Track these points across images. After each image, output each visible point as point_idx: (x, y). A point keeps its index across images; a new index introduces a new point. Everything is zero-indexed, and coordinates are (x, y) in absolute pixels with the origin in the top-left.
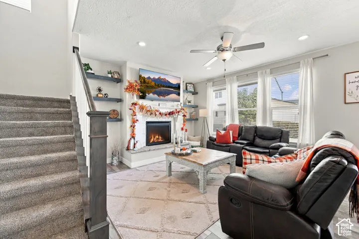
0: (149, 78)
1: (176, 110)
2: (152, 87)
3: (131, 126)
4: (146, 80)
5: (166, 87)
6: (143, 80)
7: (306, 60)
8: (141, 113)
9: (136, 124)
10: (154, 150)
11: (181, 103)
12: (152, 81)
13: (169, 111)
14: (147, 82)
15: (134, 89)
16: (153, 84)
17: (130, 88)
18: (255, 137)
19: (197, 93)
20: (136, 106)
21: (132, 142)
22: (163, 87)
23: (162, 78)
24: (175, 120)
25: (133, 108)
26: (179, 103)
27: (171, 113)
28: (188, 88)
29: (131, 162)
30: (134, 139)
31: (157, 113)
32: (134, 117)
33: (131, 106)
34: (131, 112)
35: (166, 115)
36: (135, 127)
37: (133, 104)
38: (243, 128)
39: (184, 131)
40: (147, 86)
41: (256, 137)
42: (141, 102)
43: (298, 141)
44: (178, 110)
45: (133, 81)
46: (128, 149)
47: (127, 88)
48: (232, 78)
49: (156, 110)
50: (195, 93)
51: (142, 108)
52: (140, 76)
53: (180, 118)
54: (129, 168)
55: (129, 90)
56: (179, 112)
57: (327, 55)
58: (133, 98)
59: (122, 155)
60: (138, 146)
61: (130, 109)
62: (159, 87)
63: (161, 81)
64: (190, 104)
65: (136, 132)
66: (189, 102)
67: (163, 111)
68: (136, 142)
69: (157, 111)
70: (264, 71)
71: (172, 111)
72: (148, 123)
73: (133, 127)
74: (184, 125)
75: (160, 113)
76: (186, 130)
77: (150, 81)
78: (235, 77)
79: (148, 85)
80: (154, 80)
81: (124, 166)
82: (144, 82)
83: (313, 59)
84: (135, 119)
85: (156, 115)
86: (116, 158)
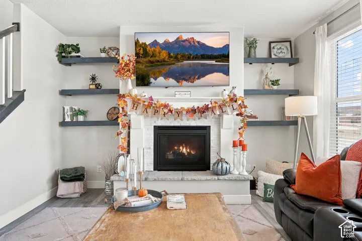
0: (155, 43)
2: (163, 63)
3: (118, 134)
4: (148, 48)
5: (196, 58)
6: (142, 51)
12: (163, 48)
14: (151, 53)
16: (164, 55)
22: (189, 59)
40: (152, 62)
50: (293, 61)
52: (137, 43)
62: (178, 61)
63: (184, 47)
72: (157, 129)
77: (157, 50)
79: (152, 59)
80: (167, 45)
82: (146, 54)
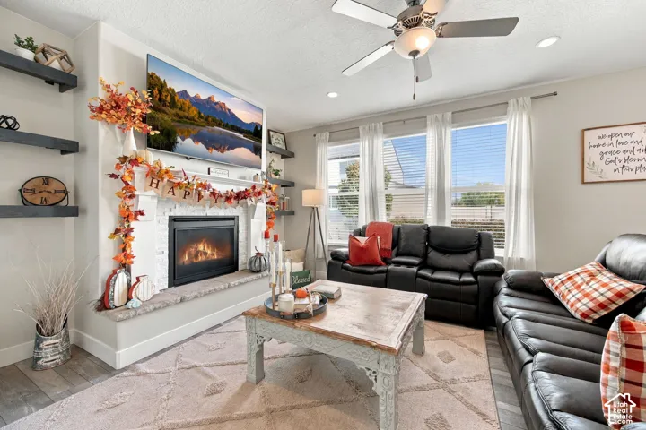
0: (184, 94)
1: (254, 187)
2: (191, 121)
3: (117, 231)
4: (177, 98)
5: (226, 126)
6: (169, 99)
7: (520, 100)
8: (152, 192)
9: (133, 224)
10: (196, 297)
11: (263, 173)
12: (193, 104)
13: (236, 191)
14: (179, 105)
15: (129, 115)
16: (193, 112)
17: (114, 108)
18: (427, 247)
19: (292, 155)
20: (135, 168)
21: (121, 280)
22: (219, 125)
23: (216, 100)
24: (250, 213)
25: (122, 172)
26: (259, 172)
27: (240, 196)
28: (273, 140)
29: (116, 347)
30: (128, 271)
31: (206, 193)
32: (129, 202)
33: (118, 167)
34: (118, 185)
35: (228, 199)
36: (132, 234)
37: (124, 159)
38: (402, 231)
39: (272, 237)
40: (180, 117)
41: (430, 249)
42: (153, 157)
43: (507, 253)
44: (258, 189)
45: (123, 90)
46: (104, 305)
47: (101, 109)
48: (372, 125)
49: (201, 185)
50: (286, 155)
51: (155, 175)
53: (261, 208)
54: (107, 370)
55: (111, 117)
56: (259, 193)
57: (555, 94)
58: (123, 142)
59: (81, 324)
60: (142, 292)
61: (113, 176)
62: (209, 124)
63: (215, 110)
64: (278, 177)
65: (135, 247)
66: (276, 173)
67: (221, 188)
68: (134, 281)
69: (205, 187)
70: (439, 116)
71: (243, 189)
72: (173, 220)
73: (123, 234)
74: (269, 225)
75: (213, 194)
76: (276, 239)
77: (187, 103)
78: (380, 125)
79: (181, 113)
80: (196, 101)
81: (88, 362)
82: (173, 104)
83: (532, 98)
84: (132, 209)
85: (200, 197)
86: (50, 341)
